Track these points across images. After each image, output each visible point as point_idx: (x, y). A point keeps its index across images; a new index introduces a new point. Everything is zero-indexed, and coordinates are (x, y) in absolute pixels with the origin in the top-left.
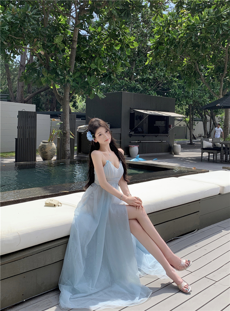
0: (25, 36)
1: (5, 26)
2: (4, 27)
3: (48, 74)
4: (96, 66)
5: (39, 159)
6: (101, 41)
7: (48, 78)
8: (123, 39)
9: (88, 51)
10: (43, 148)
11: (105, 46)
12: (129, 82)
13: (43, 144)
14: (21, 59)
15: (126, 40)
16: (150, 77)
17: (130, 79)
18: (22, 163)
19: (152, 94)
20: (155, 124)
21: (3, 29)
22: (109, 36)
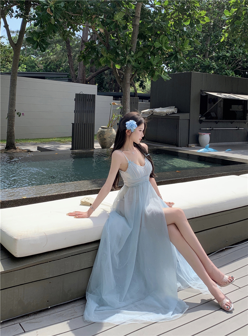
0: (83, 13)
2: (59, 4)
3: (107, 54)
4: (161, 45)
5: (97, 146)
6: (167, 16)
7: (107, 58)
8: (193, 14)
9: (151, 28)
10: (102, 134)
11: (173, 21)
12: (203, 60)
13: (102, 129)
14: (83, 35)
15: (196, 15)
16: (227, 55)
17: (204, 56)
18: (76, 151)
19: (229, 73)
20: (231, 108)
21: (58, 6)
22: (176, 10)
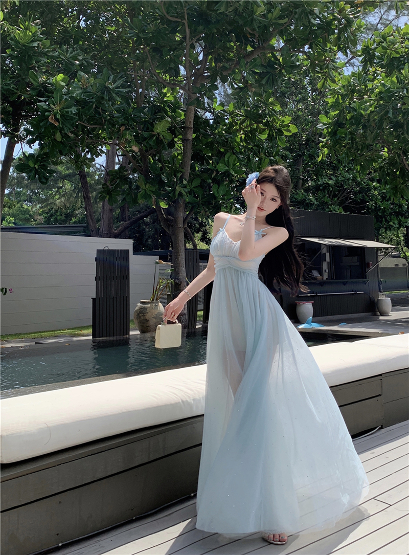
0: (105, 123)
1: (70, 107)
2: (69, 110)
3: (145, 185)
4: (227, 168)
6: (234, 126)
7: (146, 191)
8: (272, 122)
9: (212, 143)
10: (142, 312)
11: (243, 134)
13: (142, 305)
14: (107, 163)
15: (277, 123)
16: (329, 183)
19: (334, 210)
20: (342, 262)
21: (67, 112)
22: (247, 117)
